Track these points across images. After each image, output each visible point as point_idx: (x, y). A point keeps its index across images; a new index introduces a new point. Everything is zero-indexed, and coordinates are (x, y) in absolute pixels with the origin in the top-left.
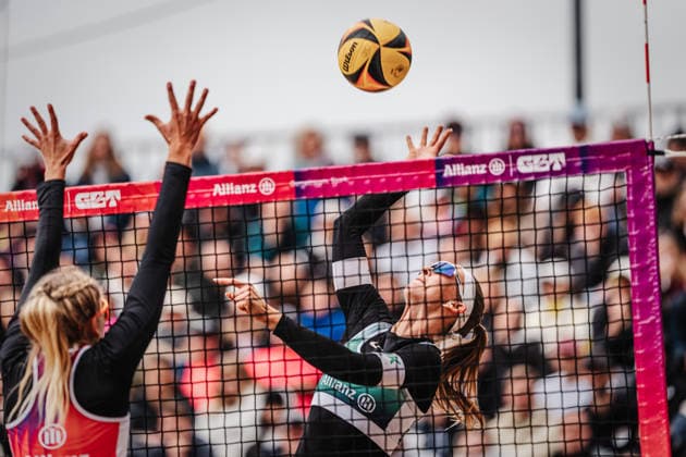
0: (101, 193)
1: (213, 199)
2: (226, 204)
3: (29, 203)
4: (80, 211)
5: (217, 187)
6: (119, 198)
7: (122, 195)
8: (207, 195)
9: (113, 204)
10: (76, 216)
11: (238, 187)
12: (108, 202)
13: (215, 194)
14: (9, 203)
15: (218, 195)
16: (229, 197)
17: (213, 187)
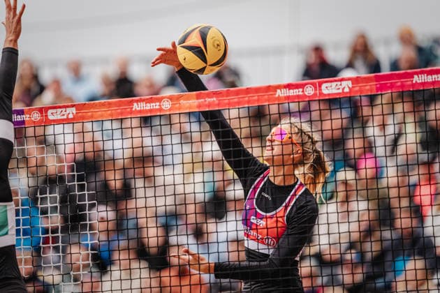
0: (339, 83)
1: (413, 85)
2: (422, 89)
3: (291, 91)
4: (325, 95)
5: (416, 77)
6: (350, 86)
7: (353, 84)
8: (410, 83)
9: (347, 90)
10: (321, 98)
11: (430, 77)
12: (343, 89)
13: (414, 82)
14: (278, 91)
15: (416, 82)
16: (423, 84)
17: (413, 77)
